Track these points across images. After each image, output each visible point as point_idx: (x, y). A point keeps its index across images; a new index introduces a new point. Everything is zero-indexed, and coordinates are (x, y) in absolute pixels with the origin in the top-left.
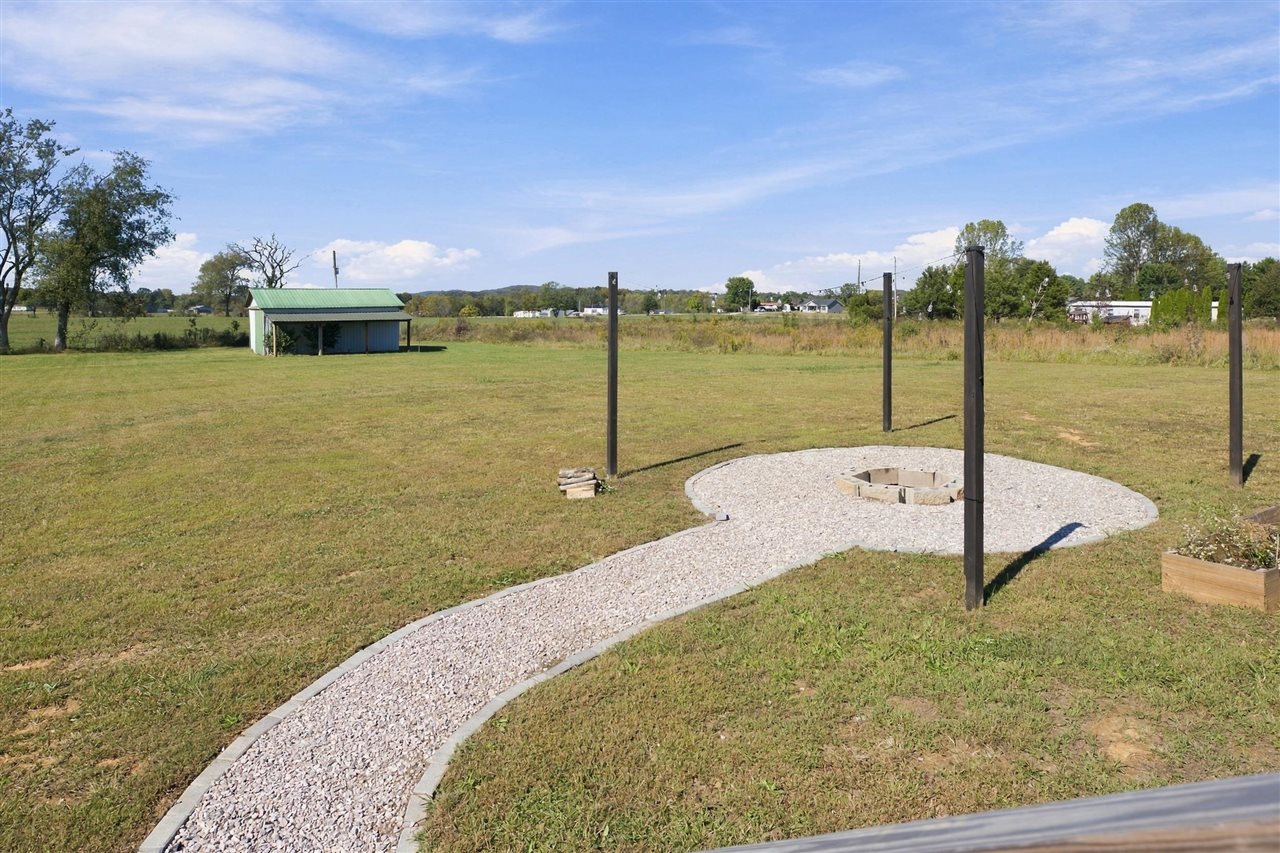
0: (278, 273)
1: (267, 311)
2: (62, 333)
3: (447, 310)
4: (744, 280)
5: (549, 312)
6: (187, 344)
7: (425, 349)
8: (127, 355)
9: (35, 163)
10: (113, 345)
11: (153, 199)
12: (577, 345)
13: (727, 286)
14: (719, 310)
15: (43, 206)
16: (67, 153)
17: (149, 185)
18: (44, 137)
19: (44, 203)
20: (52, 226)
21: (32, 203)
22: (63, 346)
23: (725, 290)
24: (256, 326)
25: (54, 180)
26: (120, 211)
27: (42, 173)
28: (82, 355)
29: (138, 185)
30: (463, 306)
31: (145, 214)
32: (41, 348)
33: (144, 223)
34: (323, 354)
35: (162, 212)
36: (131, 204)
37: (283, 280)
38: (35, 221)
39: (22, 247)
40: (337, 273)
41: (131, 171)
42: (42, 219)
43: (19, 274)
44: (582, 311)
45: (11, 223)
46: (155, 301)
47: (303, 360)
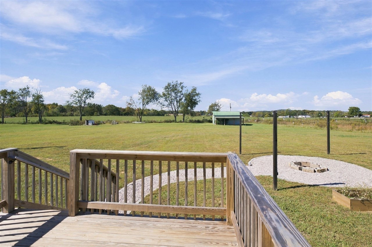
0: (219, 108)
1: (215, 116)
2: (184, 119)
3: (261, 116)
4: (355, 107)
5: (288, 116)
6: (202, 122)
7: (247, 125)
8: (192, 124)
9: (181, 90)
10: (191, 121)
11: (198, 95)
12: (286, 125)
13: (349, 109)
14: (346, 117)
15: (182, 97)
16: (185, 87)
17: (197, 92)
18: (182, 85)
19: (182, 96)
20: (183, 100)
21: (180, 96)
22: (184, 122)
23: (348, 111)
24: (214, 119)
25: (183, 92)
26: (193, 97)
27: (182, 91)
28: (186, 123)
29: (195, 92)
30: (266, 115)
31: (196, 97)
32: (181, 122)
33: (196, 99)
34: (225, 125)
35: (199, 97)
36: (194, 96)
37: (220, 109)
38: (181, 100)
39: (178, 104)
40: (231, 108)
41: (195, 90)
42: (182, 99)
43: (178, 109)
44: (298, 116)
45: (177, 100)
46: (202, 113)
47: (221, 126)
